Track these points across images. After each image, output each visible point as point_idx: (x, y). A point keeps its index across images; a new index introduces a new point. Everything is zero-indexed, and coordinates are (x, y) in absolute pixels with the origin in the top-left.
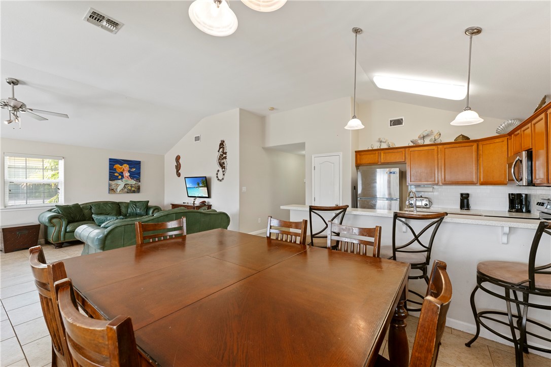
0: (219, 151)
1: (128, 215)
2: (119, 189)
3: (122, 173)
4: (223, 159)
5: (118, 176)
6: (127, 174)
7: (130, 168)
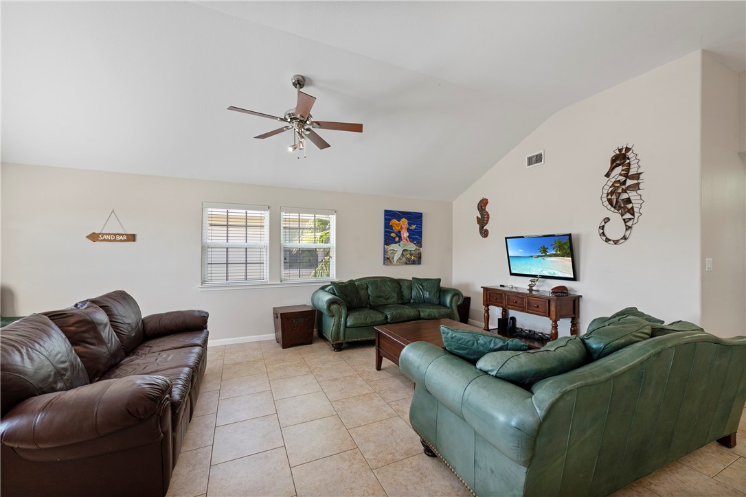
0: (608, 175)
1: (412, 301)
2: (396, 257)
3: (400, 232)
4: (625, 191)
5: (395, 238)
6: (405, 234)
7: (410, 224)
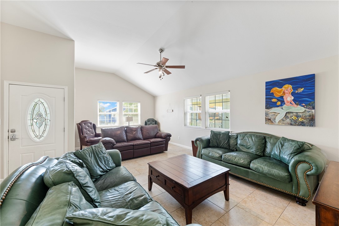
2: (278, 119)
3: (282, 97)
5: (276, 103)
6: (289, 98)
